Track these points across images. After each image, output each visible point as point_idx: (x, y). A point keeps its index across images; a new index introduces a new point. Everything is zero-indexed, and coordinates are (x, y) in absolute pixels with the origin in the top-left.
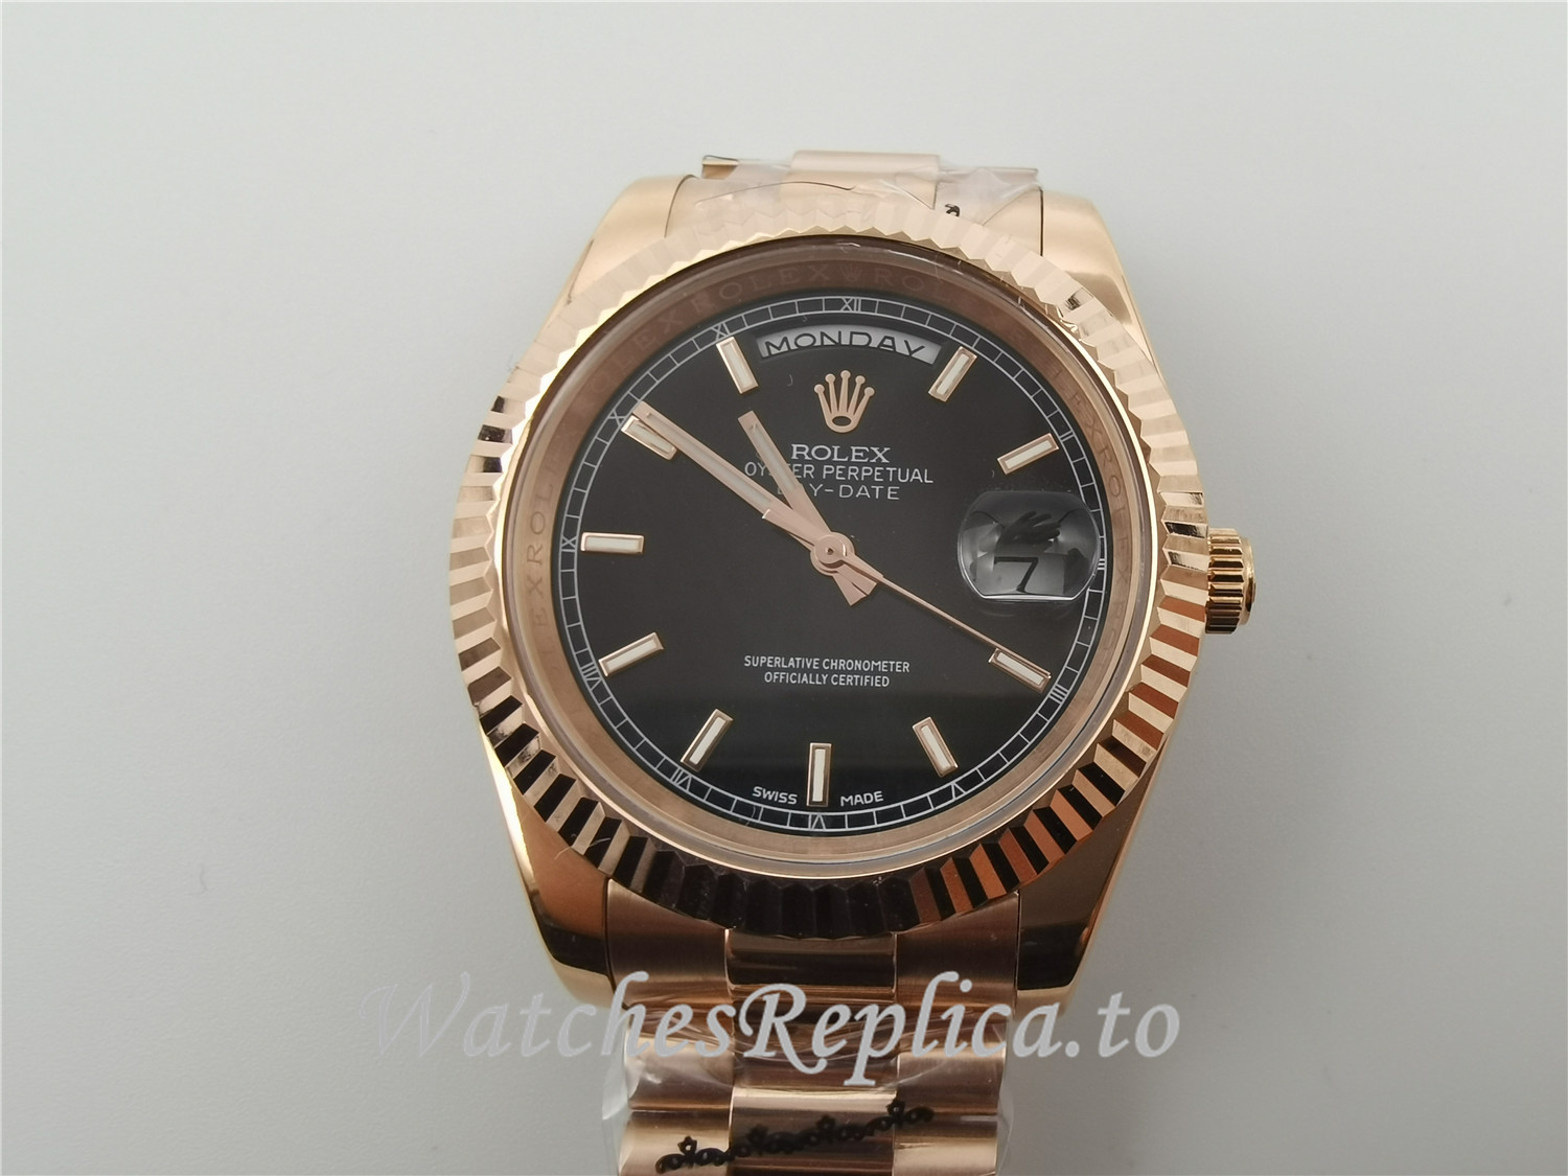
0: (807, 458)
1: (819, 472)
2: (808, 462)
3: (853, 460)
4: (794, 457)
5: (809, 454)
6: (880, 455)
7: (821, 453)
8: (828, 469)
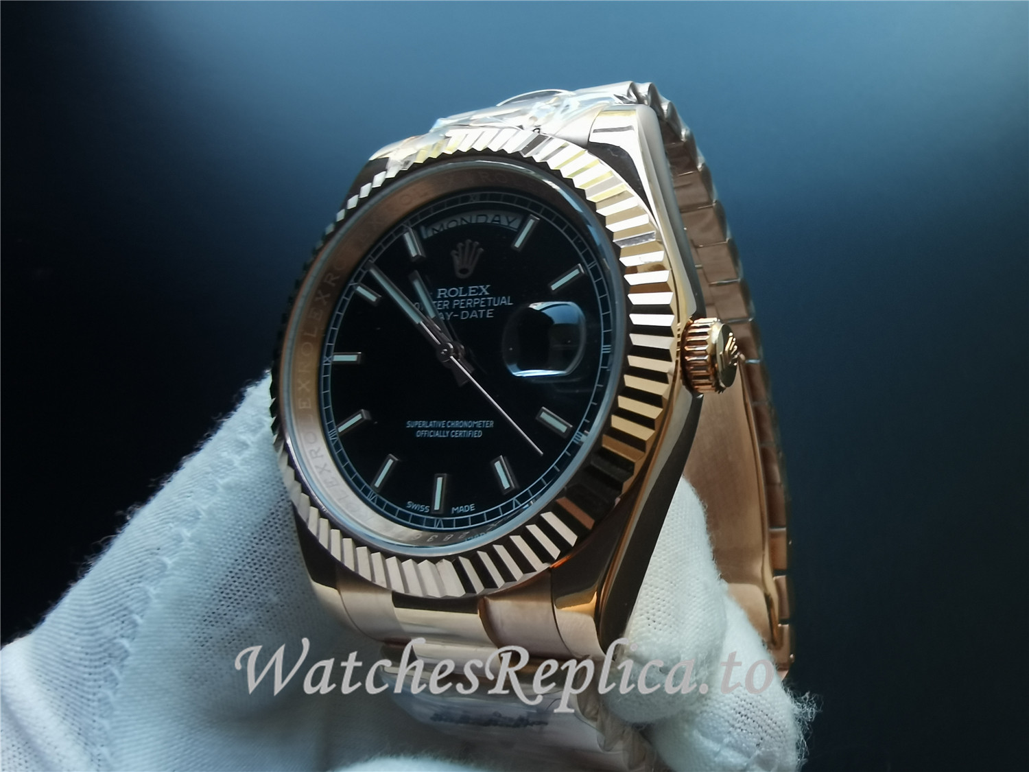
0: (446, 297)
1: (451, 305)
2: (446, 299)
3: (470, 295)
4: (439, 297)
5: (447, 294)
6: (484, 290)
7: (453, 293)
8: (456, 302)
